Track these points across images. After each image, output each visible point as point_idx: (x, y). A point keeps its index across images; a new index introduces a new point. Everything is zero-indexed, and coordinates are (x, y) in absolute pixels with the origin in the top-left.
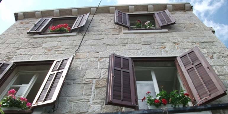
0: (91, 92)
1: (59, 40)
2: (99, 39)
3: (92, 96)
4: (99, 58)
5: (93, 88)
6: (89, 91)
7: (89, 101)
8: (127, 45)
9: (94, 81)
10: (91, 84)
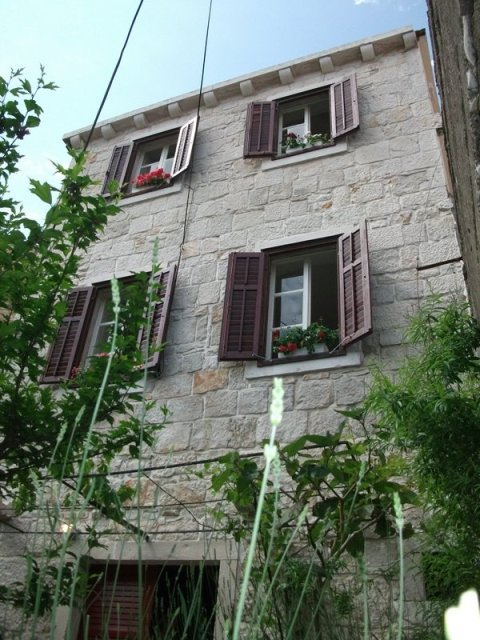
0: (206, 332)
1: (155, 211)
2: (220, 197)
3: (206, 341)
4: (219, 252)
5: (209, 324)
6: (202, 330)
7: (203, 350)
8: (266, 207)
9: (211, 308)
10: (205, 317)
